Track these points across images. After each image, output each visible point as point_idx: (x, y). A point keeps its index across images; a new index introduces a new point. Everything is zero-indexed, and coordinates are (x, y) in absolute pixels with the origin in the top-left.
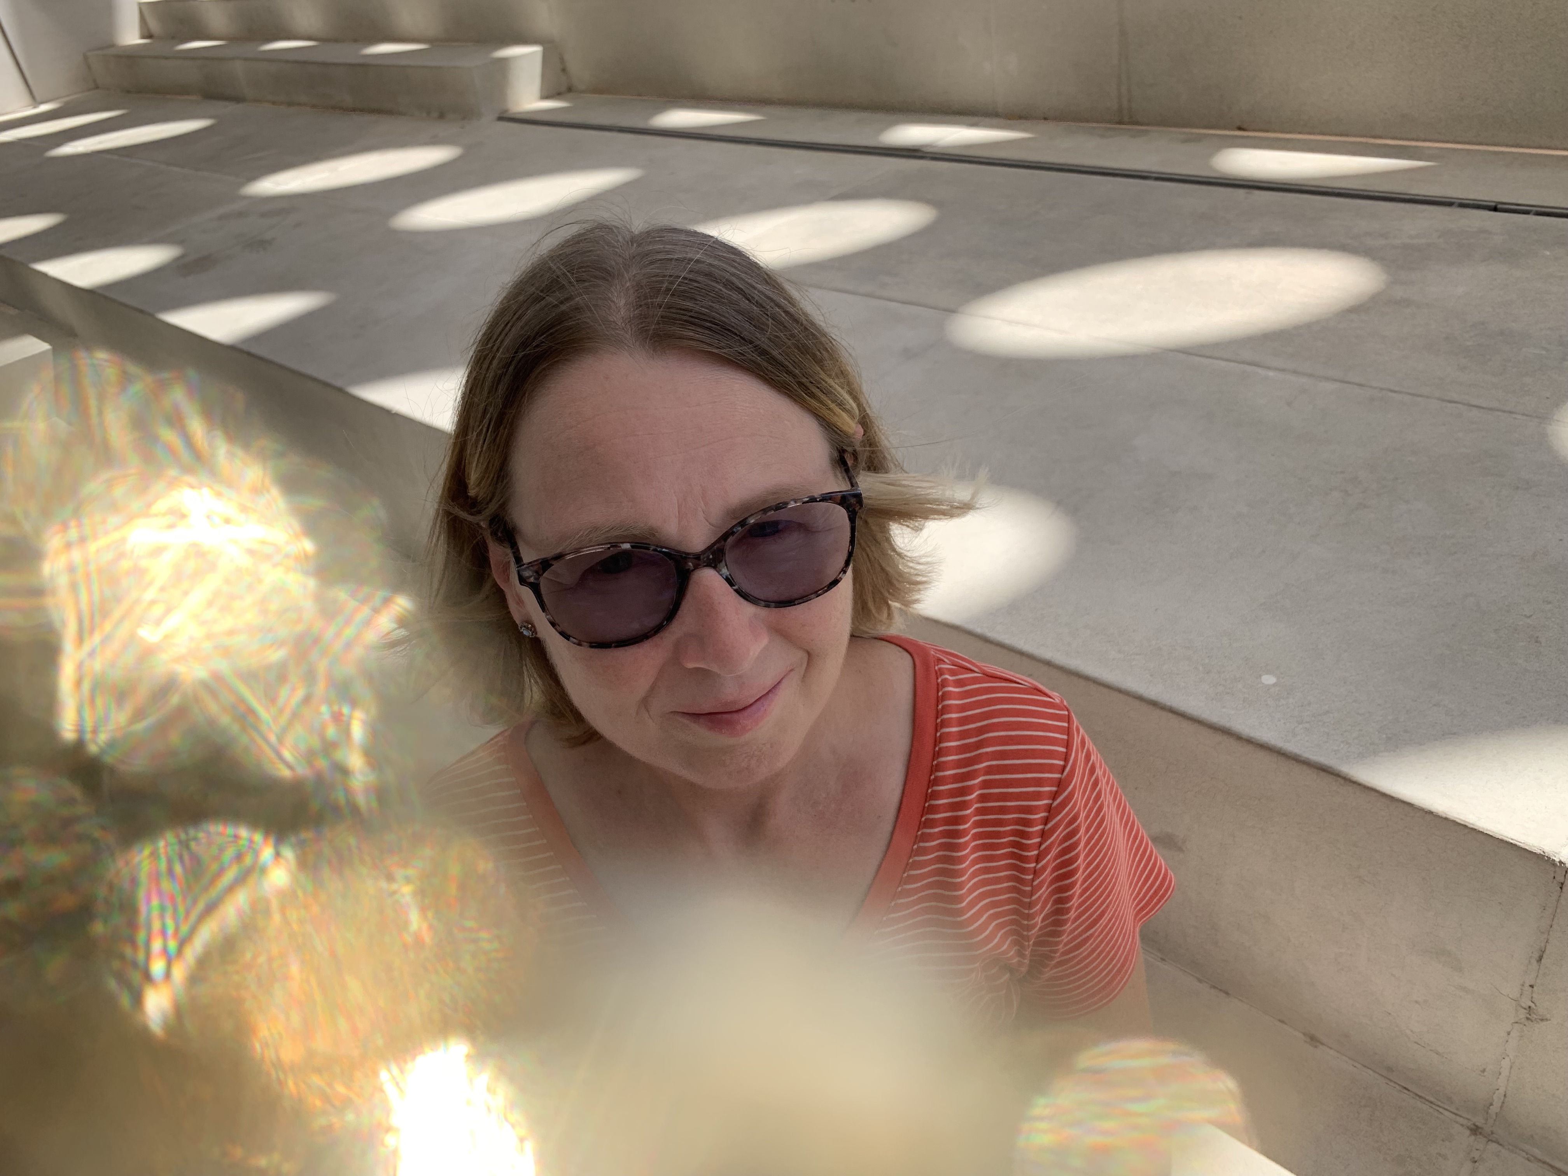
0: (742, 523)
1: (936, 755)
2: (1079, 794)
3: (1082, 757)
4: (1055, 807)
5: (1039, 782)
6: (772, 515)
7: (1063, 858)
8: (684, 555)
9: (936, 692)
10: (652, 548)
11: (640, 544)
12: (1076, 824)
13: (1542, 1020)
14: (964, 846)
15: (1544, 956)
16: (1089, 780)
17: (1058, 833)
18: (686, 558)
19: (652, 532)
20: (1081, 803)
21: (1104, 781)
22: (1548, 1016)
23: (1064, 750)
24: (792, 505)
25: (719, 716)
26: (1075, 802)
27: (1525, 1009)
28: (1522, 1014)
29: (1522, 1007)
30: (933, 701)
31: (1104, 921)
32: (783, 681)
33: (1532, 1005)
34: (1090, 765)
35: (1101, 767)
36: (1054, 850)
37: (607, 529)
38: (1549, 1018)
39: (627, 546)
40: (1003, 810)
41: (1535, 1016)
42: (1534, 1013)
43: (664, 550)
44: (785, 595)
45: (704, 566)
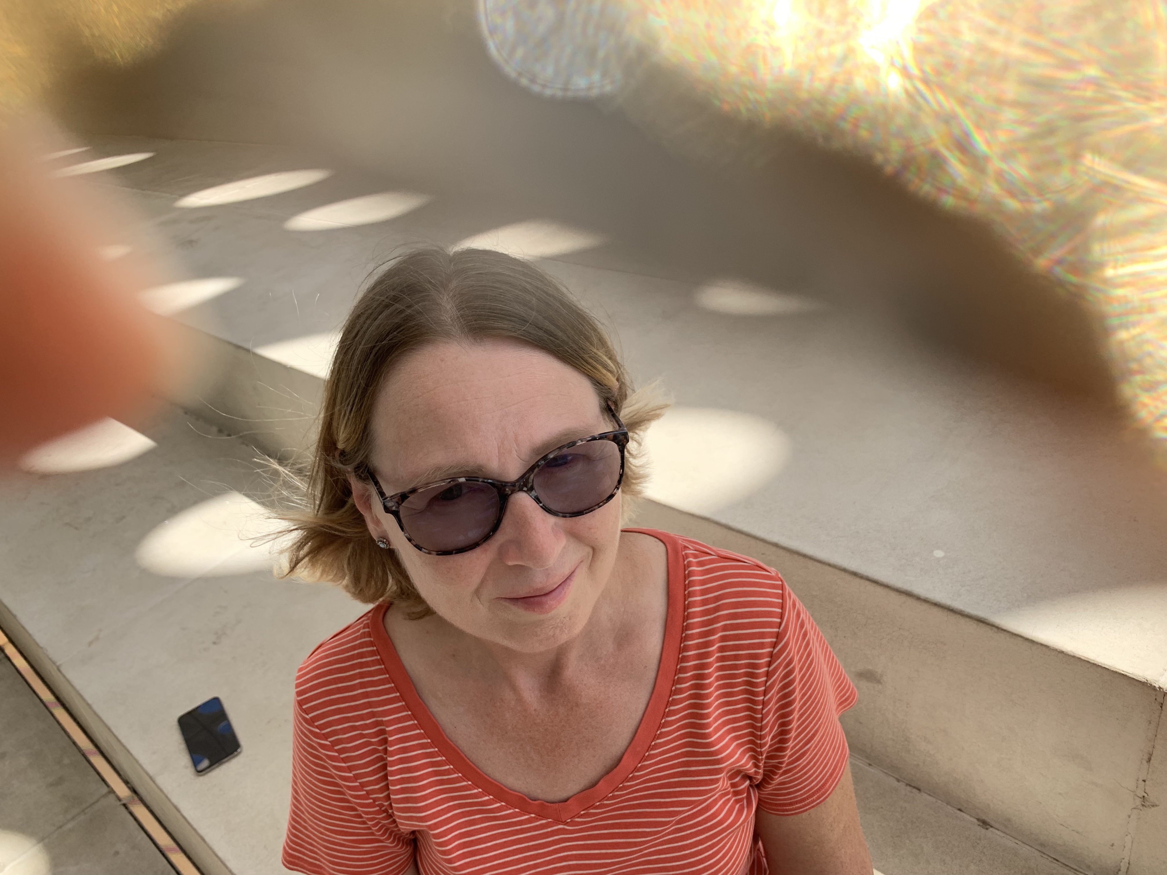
0: (544, 458)
1: (686, 618)
2: (792, 644)
3: (793, 615)
4: (776, 653)
5: (762, 635)
6: (565, 451)
7: (784, 692)
8: (504, 484)
9: (683, 571)
10: (481, 480)
11: (472, 477)
12: (792, 666)
13: (1153, 806)
14: (709, 685)
15: (1152, 758)
16: (800, 632)
17: (778, 672)
18: (505, 486)
19: (480, 468)
20: (794, 650)
21: (812, 633)
22: (1157, 803)
23: (780, 610)
24: (580, 443)
25: (532, 599)
26: (790, 649)
27: (1141, 798)
28: (1138, 802)
29: (1138, 797)
30: (681, 577)
31: (816, 739)
32: (576, 570)
33: (1146, 795)
34: (800, 621)
35: (809, 623)
36: (776, 686)
37: (447, 468)
38: (1158, 804)
39: (462, 480)
40: (736, 657)
41: (1148, 803)
42: (1147, 801)
43: (489, 481)
44: (576, 508)
45: (519, 491)
